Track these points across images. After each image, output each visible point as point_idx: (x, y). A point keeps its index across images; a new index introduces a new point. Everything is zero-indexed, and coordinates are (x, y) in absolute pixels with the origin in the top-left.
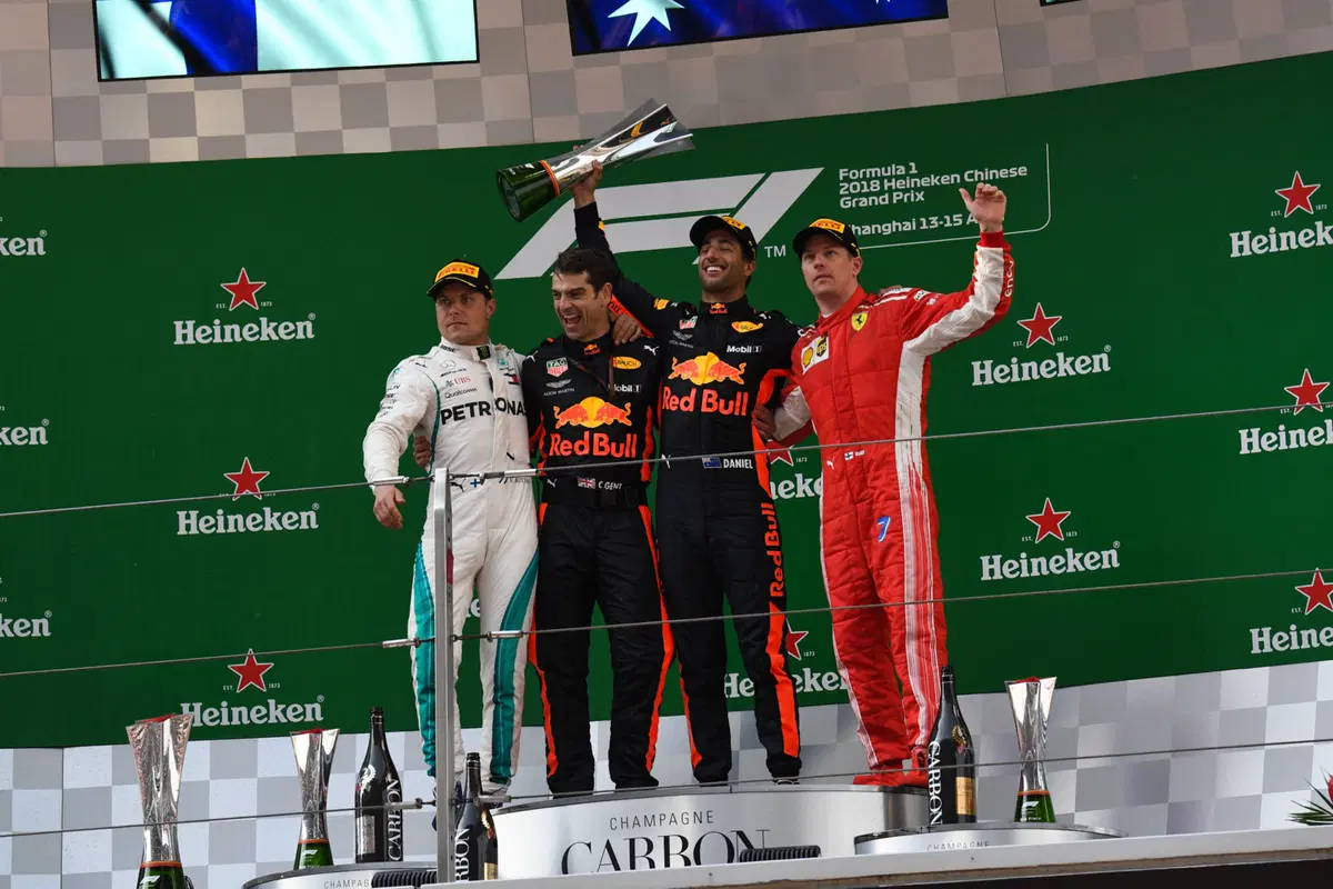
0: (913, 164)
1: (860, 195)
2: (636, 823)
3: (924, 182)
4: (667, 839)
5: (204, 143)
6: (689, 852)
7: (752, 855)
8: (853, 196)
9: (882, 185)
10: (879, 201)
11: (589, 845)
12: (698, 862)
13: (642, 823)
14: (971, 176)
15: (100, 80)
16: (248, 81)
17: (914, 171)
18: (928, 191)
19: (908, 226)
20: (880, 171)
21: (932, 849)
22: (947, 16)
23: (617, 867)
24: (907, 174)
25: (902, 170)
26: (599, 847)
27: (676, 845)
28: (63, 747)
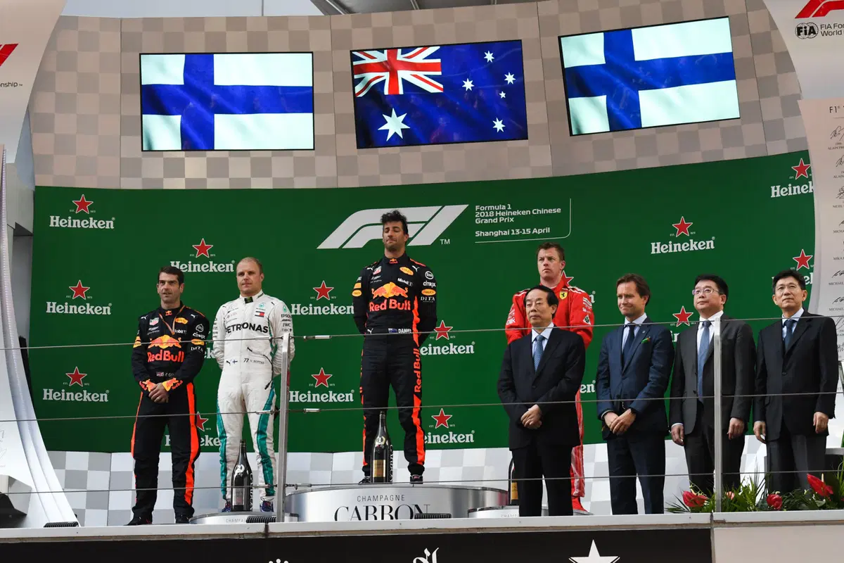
0: (509, 205)
1: (485, 218)
2: (369, 499)
3: (514, 213)
4: (383, 507)
5: (188, 181)
6: (393, 514)
7: (421, 516)
8: (482, 218)
9: (495, 213)
10: (493, 221)
11: (347, 508)
12: (397, 518)
13: (372, 499)
14: (535, 212)
15: (142, 150)
16: (209, 154)
17: (509, 208)
18: (516, 217)
19: (506, 233)
20: (495, 208)
21: (503, 517)
22: (527, 139)
23: (360, 519)
24: (506, 209)
25: (504, 207)
26: (352, 510)
27: (387, 510)
28: (111, 452)
